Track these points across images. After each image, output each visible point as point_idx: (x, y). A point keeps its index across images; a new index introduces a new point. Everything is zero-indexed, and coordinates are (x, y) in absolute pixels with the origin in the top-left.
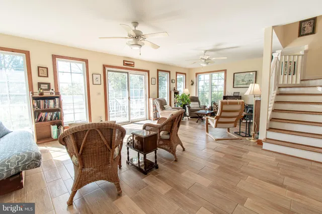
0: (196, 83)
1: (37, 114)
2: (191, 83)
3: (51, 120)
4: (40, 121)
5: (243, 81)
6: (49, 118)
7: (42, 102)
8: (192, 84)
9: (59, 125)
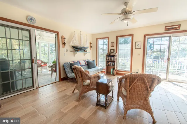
1: (107, 62)
3: (112, 66)
4: (108, 65)
6: (111, 65)
7: (110, 57)
9: (114, 69)
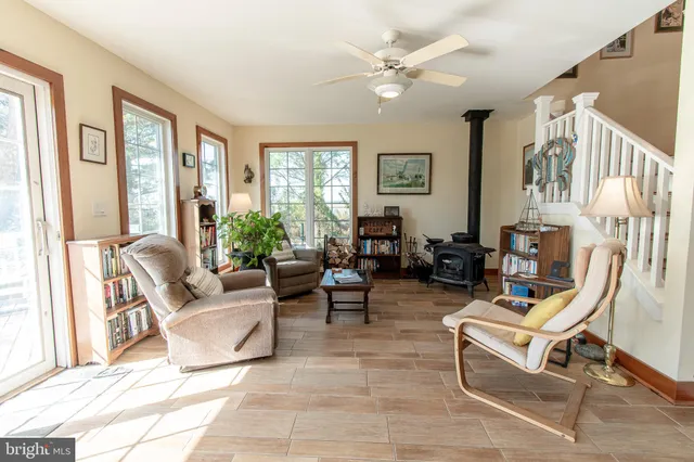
0: (263, 177)
2: (244, 176)
5: (401, 177)
8: (249, 180)
